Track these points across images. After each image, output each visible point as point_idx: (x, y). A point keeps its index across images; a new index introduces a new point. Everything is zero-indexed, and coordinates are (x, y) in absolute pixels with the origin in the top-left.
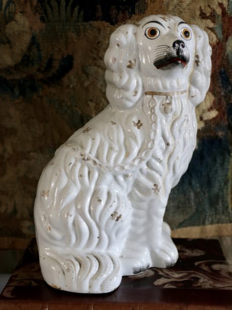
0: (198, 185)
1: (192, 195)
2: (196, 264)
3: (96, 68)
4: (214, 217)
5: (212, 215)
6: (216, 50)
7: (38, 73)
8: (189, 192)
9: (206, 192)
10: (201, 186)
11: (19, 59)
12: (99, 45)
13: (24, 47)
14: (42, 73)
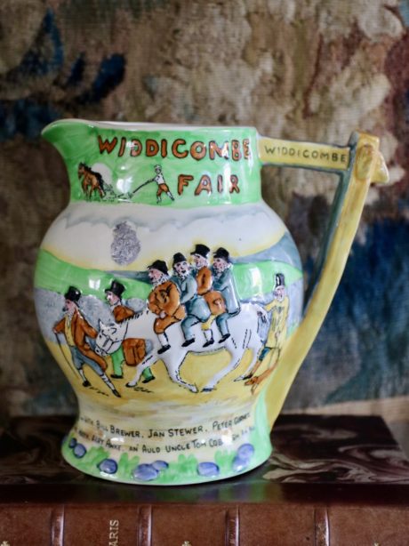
0: (365, 317)
1: (354, 336)
2: (342, 449)
3: (169, 81)
4: (397, 382)
5: (394, 377)
6: (402, 49)
7: (54, 88)
8: (349, 329)
9: (382, 331)
10: (372, 318)
11: (18, 60)
12: (177, 36)
13: (29, 36)
14: (64, 88)
